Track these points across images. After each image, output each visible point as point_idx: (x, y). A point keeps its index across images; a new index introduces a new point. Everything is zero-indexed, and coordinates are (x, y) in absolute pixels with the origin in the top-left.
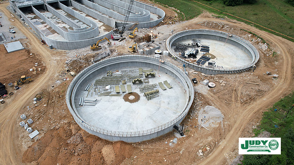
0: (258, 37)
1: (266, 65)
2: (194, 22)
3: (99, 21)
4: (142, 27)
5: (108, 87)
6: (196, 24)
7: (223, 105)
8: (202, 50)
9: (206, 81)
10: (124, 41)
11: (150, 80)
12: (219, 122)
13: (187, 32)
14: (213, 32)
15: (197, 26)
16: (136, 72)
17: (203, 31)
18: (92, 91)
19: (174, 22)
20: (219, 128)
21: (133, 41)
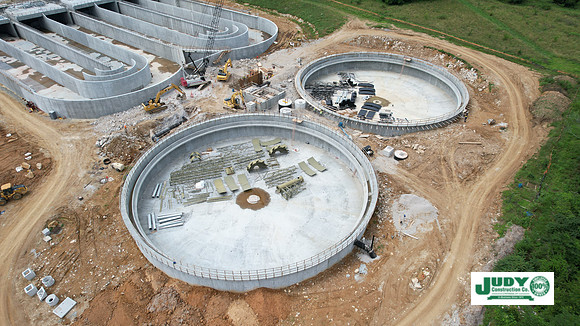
0: (457, 59)
1: (483, 109)
2: (336, 39)
3: (145, 52)
4: (239, 56)
5: (199, 185)
6: (342, 43)
7: (430, 189)
8: (362, 92)
9: (388, 150)
10: (209, 87)
11: (280, 160)
12: (432, 221)
13: (327, 60)
14: (375, 55)
15: (344, 48)
16: (248, 147)
17: (357, 55)
18: (168, 197)
19: (298, 43)
20: (435, 233)
21: (227, 86)
